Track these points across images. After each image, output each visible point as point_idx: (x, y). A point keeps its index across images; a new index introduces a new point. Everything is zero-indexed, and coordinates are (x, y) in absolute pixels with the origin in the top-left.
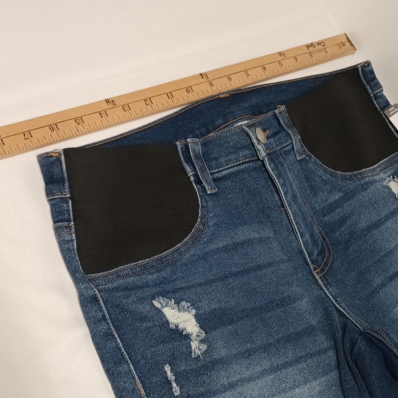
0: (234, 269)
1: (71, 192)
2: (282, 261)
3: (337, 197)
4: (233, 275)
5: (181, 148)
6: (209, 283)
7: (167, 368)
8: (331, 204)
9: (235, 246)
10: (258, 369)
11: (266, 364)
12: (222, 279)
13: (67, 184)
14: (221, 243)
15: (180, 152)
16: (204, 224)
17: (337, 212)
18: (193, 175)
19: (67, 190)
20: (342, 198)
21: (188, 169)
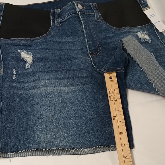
0: (56, 48)
1: (3, 14)
2: (78, 50)
3: (111, 35)
4: (55, 49)
5: (52, 12)
6: (44, 49)
7: (14, 70)
8: (107, 37)
9: (59, 42)
10: (49, 77)
11: (53, 76)
12: (50, 49)
13: (2, 12)
14: (54, 40)
15: (51, 13)
16: (49, 33)
17: (109, 40)
18: (52, 19)
19: (2, 13)
20: (113, 36)
21: (51, 17)
